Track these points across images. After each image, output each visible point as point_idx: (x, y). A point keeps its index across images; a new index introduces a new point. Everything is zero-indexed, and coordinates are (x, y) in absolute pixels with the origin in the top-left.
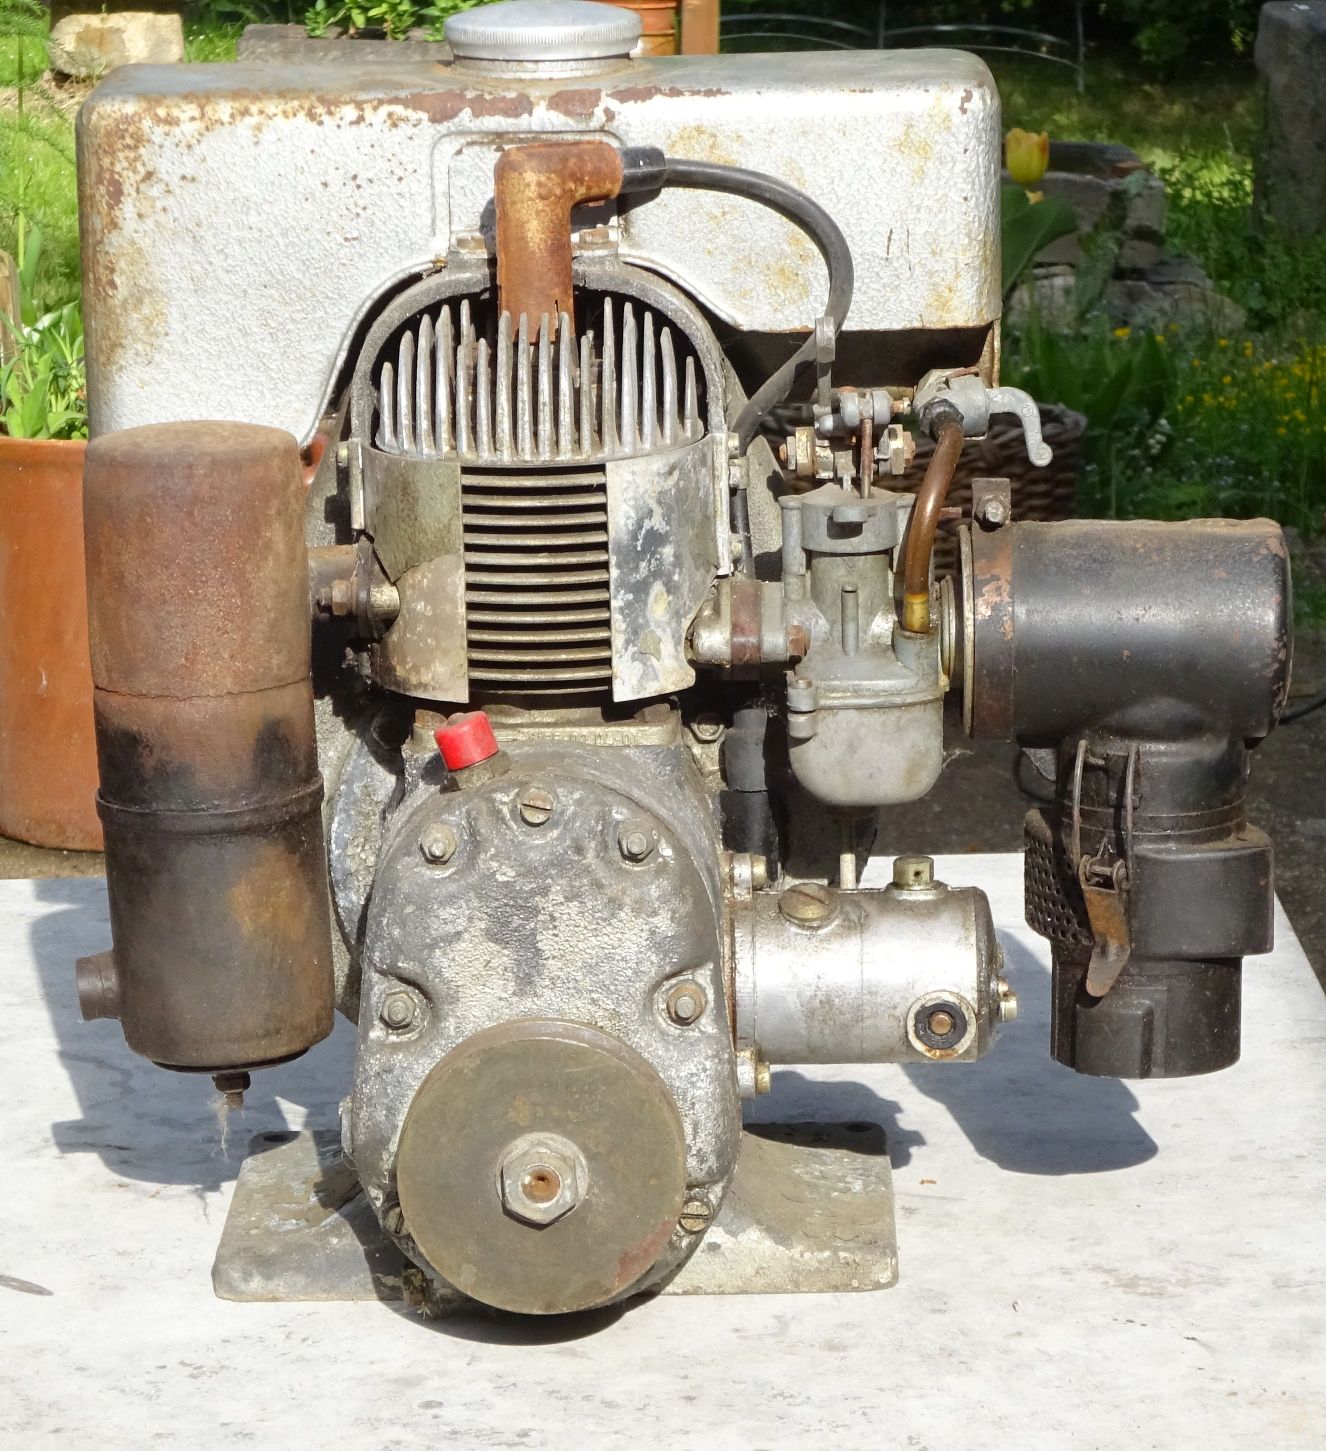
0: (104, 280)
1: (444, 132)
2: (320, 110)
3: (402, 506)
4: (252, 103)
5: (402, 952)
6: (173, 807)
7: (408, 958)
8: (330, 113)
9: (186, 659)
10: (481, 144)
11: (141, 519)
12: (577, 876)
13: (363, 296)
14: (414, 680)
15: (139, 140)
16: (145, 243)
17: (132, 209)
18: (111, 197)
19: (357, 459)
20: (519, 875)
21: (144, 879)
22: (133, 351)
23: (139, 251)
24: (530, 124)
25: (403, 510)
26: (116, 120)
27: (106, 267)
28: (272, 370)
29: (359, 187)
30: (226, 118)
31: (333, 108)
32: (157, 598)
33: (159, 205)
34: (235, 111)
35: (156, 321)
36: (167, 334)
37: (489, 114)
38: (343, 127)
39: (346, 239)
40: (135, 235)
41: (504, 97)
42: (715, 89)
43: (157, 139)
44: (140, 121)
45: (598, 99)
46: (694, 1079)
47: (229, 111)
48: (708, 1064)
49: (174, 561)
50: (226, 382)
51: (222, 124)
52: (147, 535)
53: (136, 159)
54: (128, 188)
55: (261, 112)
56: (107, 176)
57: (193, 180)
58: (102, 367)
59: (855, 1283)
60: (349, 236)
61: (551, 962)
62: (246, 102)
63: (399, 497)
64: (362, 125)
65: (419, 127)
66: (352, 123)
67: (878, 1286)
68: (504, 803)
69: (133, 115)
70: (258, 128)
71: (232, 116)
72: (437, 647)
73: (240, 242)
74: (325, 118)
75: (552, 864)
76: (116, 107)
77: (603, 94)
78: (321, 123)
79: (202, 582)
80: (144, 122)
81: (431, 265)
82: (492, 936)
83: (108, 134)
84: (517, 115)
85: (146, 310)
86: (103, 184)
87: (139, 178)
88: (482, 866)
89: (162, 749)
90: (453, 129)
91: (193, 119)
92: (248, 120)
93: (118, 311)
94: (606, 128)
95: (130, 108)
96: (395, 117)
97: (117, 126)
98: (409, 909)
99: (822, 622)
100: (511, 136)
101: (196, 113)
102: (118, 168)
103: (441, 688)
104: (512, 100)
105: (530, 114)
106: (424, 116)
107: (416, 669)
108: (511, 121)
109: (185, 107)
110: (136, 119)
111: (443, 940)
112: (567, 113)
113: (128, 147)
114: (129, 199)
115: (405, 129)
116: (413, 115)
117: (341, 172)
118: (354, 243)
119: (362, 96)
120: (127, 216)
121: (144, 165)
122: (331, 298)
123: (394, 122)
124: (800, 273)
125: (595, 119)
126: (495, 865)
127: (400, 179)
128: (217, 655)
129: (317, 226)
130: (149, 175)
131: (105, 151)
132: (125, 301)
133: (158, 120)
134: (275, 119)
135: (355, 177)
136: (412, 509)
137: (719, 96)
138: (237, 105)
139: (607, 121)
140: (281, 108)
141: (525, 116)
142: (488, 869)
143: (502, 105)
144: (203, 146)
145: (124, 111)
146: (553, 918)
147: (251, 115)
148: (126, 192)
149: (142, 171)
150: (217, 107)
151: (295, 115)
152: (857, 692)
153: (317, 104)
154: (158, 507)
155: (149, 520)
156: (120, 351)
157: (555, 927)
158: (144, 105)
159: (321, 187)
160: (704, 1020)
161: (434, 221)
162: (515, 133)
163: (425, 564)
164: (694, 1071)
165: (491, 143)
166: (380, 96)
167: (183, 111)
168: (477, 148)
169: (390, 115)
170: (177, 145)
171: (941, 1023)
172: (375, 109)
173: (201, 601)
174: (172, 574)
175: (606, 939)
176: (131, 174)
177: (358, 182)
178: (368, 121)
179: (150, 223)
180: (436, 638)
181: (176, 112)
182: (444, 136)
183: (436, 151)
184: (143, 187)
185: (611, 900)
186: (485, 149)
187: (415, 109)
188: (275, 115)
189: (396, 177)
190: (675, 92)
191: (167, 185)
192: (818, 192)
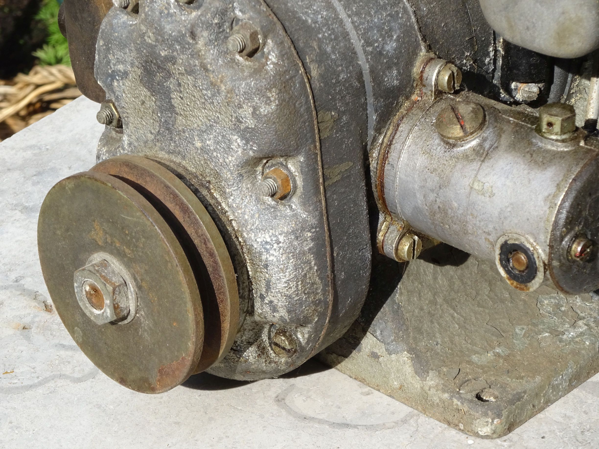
46: (268, 247)
48: (281, 239)
59: (461, 426)
67: (477, 435)
82: (144, 83)
111: (118, 75)
126: (144, 28)
142: (140, 30)
146: (179, 83)
160: (295, 200)
164: (269, 240)
171: (518, 261)
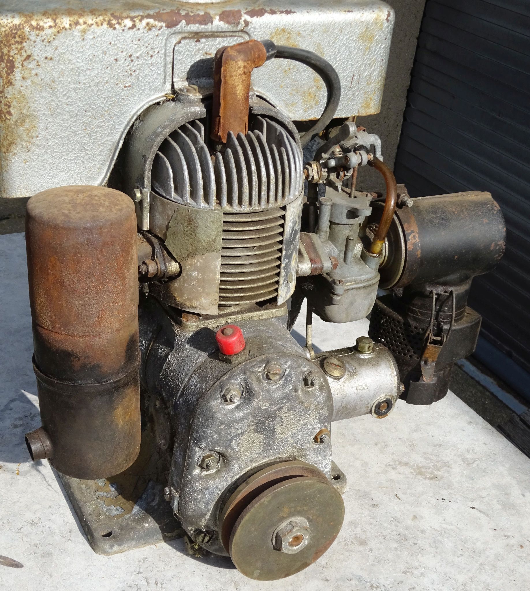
0: (5, 111)
1: (172, 32)
2: (114, 22)
3: (186, 229)
4: (80, 18)
5: (217, 444)
6: (90, 382)
7: (220, 446)
8: (119, 24)
9: (98, 318)
10: (189, 38)
11: (76, 254)
12: (294, 401)
13: (132, 113)
14: (188, 304)
15: (23, 39)
16: (27, 93)
17: (19, 75)
18: (8, 69)
19: (147, 199)
20: (270, 405)
21: (72, 411)
22: (21, 146)
23: (24, 96)
24: (212, 28)
25: (187, 231)
26: (10, 27)
27: (6, 105)
28: (87, 150)
29: (132, 61)
30: (67, 26)
31: (120, 21)
32: (83, 292)
33: (34, 72)
34: (72, 23)
35: (32, 131)
36: (37, 137)
37: (193, 23)
38: (126, 30)
39: (125, 87)
40: (21, 88)
41: (199, 14)
42: (289, 10)
43: (33, 38)
44: (23, 28)
45: (241, 15)
46: (327, 465)
47: (68, 23)
49: (93, 274)
50: (66, 157)
51: (66, 29)
52: (78, 263)
53: (21, 49)
54: (17, 64)
55: (85, 23)
56: (6, 58)
57: (51, 59)
58: (4, 154)
60: (127, 85)
61: (278, 435)
62: (76, 17)
63: (185, 225)
64: (135, 29)
65: (162, 30)
66: (130, 28)
68: (259, 372)
69: (19, 25)
70: (84, 31)
71: (70, 25)
72: (203, 292)
73: (75, 90)
74: (117, 26)
75: (284, 398)
76: (9, 21)
77: (242, 12)
78: (115, 29)
79: (107, 282)
80: (26, 29)
81: (165, 98)
82: (256, 431)
83: (7, 35)
84: (206, 24)
85: (27, 125)
86: (3, 62)
87: (23, 58)
88: (255, 404)
89: (85, 358)
90: (177, 31)
91: (50, 27)
92: (78, 27)
93: (13, 127)
94: (244, 30)
95: (17, 21)
96: (150, 25)
97: (11, 31)
98: (222, 427)
99: (336, 250)
100: (202, 34)
101: (52, 24)
102: (12, 54)
103: (204, 309)
104: (202, 15)
105: (212, 23)
106: (164, 25)
107: (190, 300)
108: (203, 26)
109: (46, 20)
110: (21, 27)
111: (236, 437)
112: (228, 22)
113: (17, 42)
114: (18, 70)
115: (155, 32)
116: (159, 24)
117: (124, 53)
118: (129, 88)
119: (133, 14)
120: (17, 78)
121: (26, 52)
122: (116, 115)
123: (150, 27)
124: (317, 94)
125: (240, 26)
126: (261, 403)
127: (152, 56)
128: (112, 314)
129: (112, 81)
130: (29, 57)
131: (5, 45)
132: (16, 121)
133: (33, 28)
134: (93, 27)
135: (131, 56)
136: (193, 231)
137: (292, 14)
138: (72, 19)
139: (245, 26)
140: (95, 20)
141: (210, 24)
142: (258, 405)
143: (198, 18)
144: (56, 41)
145: (14, 23)
146: (282, 419)
147: (80, 25)
148: (16, 66)
149: (25, 55)
150: (62, 20)
151: (102, 24)
152: (356, 282)
153: (112, 18)
154: (84, 249)
155: (80, 256)
156: (14, 146)
157: (282, 422)
158: (24, 19)
159: (114, 62)
161: (165, 77)
162: (204, 32)
163: (199, 256)
164: (327, 462)
165: (193, 37)
166: (141, 14)
167: (45, 23)
168: (187, 41)
169: (148, 24)
170: (43, 41)
171: (384, 406)
172: (141, 21)
173: (105, 291)
174: (92, 280)
175: (302, 423)
176: (19, 56)
177: (133, 59)
178: (137, 27)
179: (29, 82)
180: (203, 288)
181: (41, 23)
182: (172, 34)
183: (168, 42)
184: (25, 63)
185: (305, 408)
186: (191, 40)
187: (159, 21)
188: (92, 24)
189: (150, 55)
190: (273, 12)
191: (38, 62)
192: (329, 59)
